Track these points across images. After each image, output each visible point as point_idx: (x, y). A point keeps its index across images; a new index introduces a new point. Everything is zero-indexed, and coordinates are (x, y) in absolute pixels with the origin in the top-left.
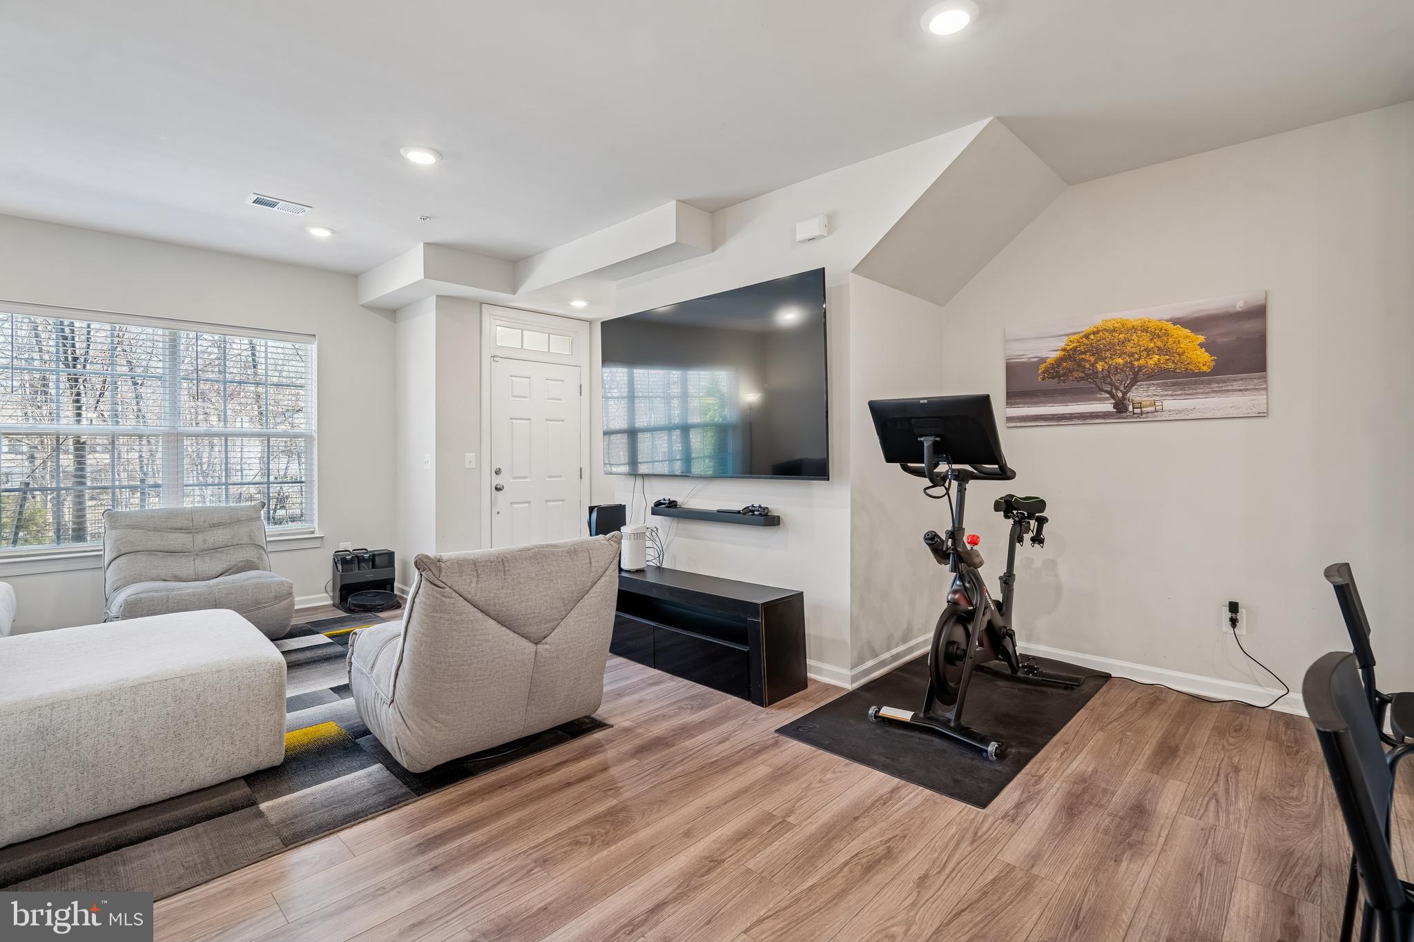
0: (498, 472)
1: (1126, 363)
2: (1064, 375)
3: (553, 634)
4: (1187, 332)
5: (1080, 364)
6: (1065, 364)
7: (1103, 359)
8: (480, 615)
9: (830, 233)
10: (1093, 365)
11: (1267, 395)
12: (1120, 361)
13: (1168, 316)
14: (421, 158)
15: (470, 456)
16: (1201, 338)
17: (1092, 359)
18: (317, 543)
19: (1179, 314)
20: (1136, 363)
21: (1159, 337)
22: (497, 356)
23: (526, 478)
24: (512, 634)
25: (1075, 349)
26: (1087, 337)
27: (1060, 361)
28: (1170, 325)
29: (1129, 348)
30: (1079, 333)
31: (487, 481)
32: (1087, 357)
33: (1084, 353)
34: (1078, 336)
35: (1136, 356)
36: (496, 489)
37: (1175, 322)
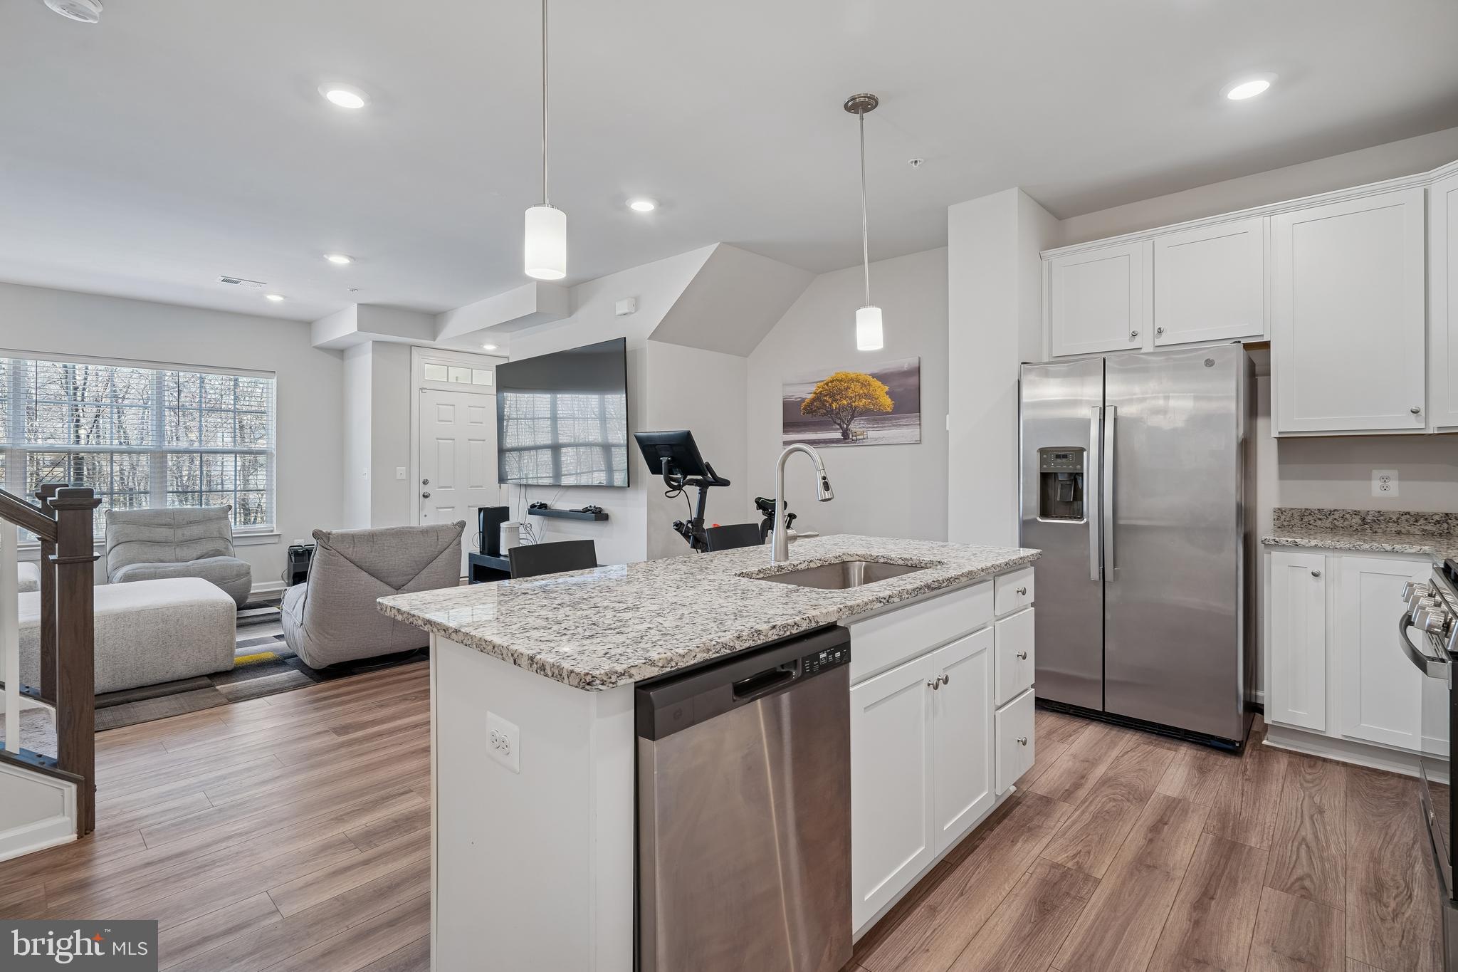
0: (425, 482)
1: (848, 404)
2: (815, 411)
3: (409, 584)
4: (879, 383)
5: (823, 403)
6: (815, 404)
7: (836, 401)
8: (355, 568)
9: (636, 311)
10: (830, 405)
11: (920, 428)
12: (845, 402)
13: (869, 372)
14: (339, 260)
15: (401, 471)
16: (887, 388)
17: (830, 400)
18: (276, 540)
19: (876, 371)
20: (853, 404)
21: (865, 386)
22: (425, 389)
23: (451, 487)
24: (379, 582)
25: (821, 393)
26: (827, 384)
27: (813, 400)
28: (870, 378)
29: (850, 394)
30: (823, 381)
31: (416, 489)
32: (827, 398)
33: (825, 396)
34: (822, 384)
35: (854, 399)
36: (424, 496)
37: (874, 376)
